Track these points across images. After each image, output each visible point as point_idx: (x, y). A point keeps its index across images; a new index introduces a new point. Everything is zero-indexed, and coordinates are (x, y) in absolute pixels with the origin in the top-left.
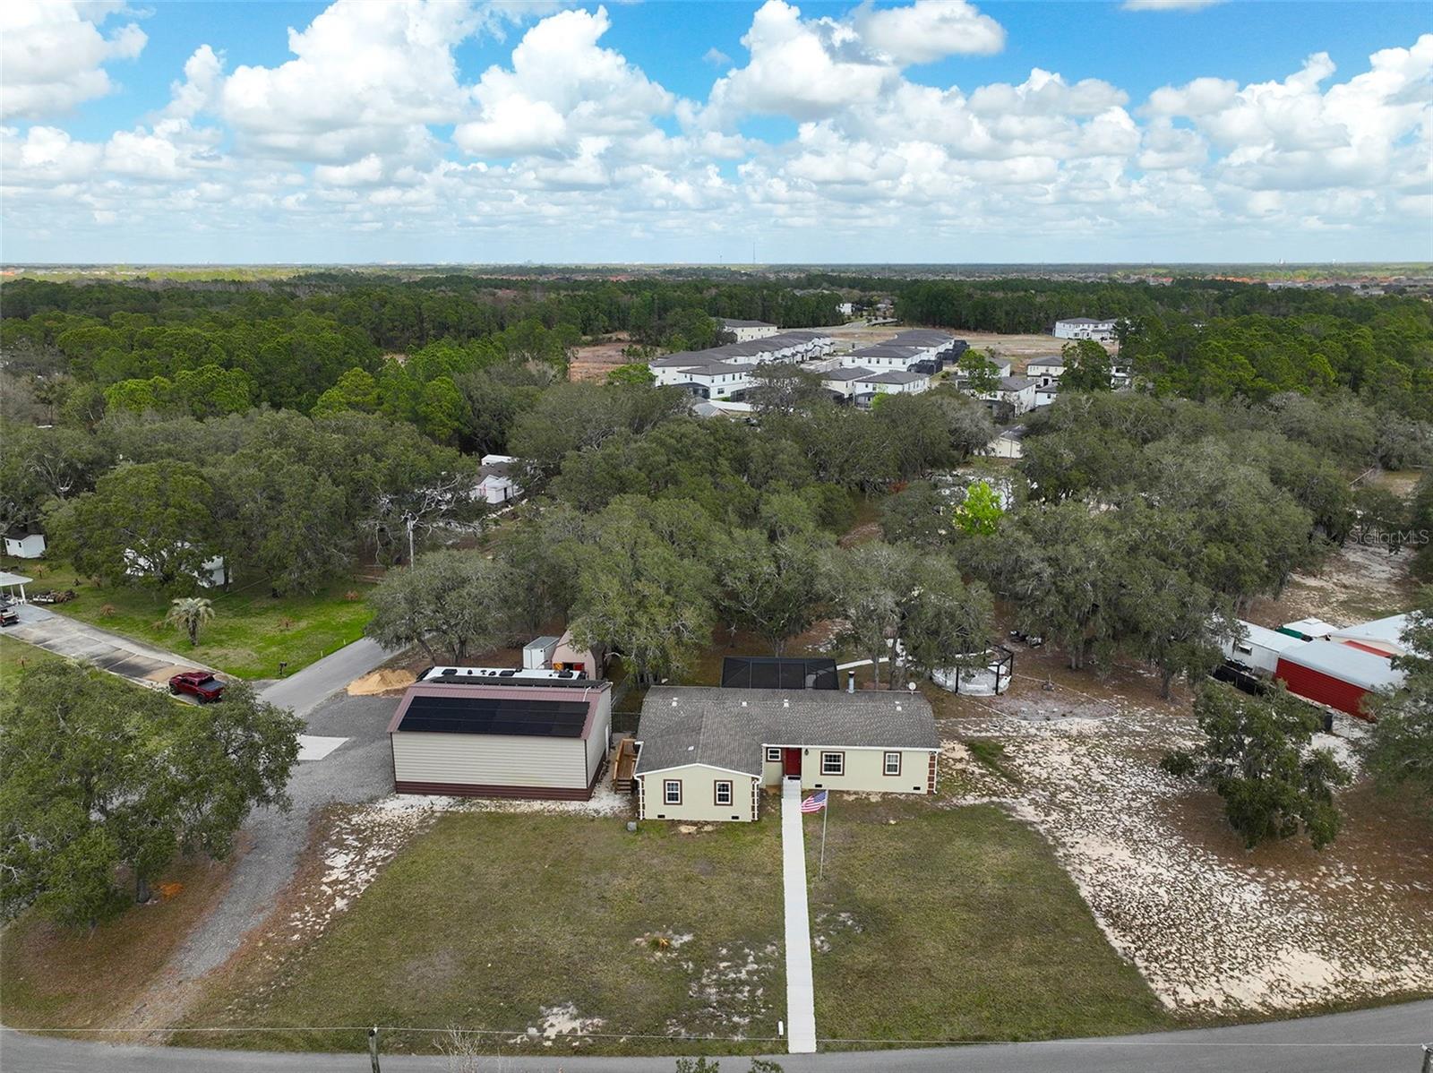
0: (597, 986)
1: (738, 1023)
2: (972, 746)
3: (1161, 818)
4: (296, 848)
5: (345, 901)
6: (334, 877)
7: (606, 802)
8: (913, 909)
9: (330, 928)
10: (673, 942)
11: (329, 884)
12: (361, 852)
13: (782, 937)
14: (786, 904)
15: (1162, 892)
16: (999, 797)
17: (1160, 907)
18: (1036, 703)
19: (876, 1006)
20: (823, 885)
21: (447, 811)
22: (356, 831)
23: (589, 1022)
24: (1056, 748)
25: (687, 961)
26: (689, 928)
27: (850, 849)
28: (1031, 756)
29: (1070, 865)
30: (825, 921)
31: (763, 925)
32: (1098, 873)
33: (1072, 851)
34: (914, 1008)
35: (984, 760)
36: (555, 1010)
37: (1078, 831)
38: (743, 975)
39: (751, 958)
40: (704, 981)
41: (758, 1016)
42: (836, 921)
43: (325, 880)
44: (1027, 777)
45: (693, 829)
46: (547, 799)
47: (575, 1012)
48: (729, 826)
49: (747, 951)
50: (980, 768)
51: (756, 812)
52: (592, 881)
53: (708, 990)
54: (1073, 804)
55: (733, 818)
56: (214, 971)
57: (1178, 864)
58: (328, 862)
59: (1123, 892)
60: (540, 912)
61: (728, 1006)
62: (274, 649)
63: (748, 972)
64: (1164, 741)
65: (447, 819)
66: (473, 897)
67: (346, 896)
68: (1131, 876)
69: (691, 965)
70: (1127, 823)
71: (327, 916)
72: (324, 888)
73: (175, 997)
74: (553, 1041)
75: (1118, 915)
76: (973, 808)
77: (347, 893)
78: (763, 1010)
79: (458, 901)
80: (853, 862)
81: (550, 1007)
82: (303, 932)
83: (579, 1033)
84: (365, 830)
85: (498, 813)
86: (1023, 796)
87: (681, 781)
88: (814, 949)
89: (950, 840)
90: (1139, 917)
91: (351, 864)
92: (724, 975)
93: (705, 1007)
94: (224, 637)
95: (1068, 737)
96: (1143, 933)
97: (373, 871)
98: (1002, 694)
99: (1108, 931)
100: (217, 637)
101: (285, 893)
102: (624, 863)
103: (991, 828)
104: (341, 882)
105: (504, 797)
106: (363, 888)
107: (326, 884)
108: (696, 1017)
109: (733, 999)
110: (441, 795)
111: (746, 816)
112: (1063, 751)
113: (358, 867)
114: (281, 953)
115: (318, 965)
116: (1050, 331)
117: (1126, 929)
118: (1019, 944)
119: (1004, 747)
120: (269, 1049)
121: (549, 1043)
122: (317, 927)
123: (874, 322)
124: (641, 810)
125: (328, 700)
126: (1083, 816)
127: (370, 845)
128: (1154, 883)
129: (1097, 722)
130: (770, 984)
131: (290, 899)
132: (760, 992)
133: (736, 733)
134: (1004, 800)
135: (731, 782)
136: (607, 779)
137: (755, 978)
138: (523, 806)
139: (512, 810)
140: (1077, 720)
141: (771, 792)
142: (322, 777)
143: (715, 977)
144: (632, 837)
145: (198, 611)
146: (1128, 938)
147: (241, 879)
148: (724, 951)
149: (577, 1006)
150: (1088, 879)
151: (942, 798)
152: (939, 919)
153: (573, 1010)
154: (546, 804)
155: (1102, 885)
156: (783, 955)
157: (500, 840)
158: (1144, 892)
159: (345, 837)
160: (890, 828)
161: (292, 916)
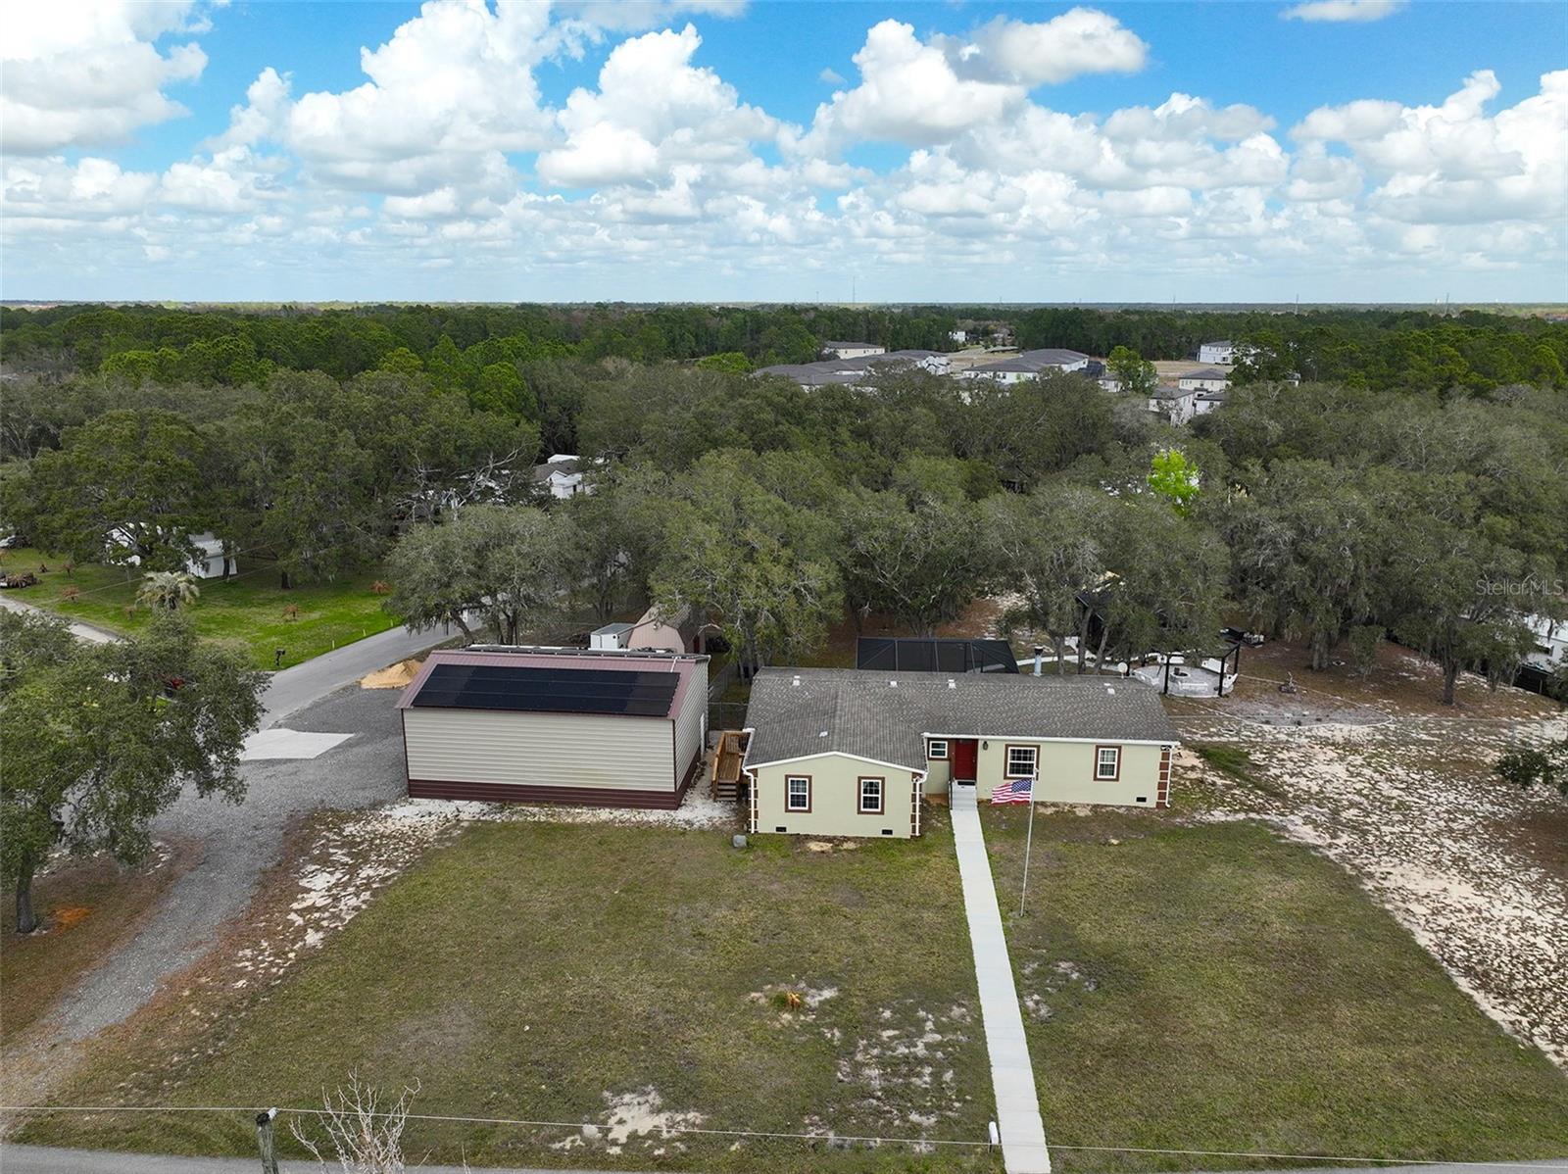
0: (692, 1062)
1: (920, 1125)
2: (1203, 751)
3: (1502, 845)
4: (260, 864)
5: (321, 935)
6: (309, 903)
7: (701, 811)
8: (1168, 958)
9: (293, 971)
10: (808, 999)
11: (300, 912)
12: (353, 870)
13: (974, 994)
14: (974, 947)
15: (1541, 941)
16: (1259, 813)
17: (1546, 964)
18: (1276, 706)
19: (1138, 1101)
20: (1026, 923)
21: (479, 820)
22: (349, 843)
23: (679, 1117)
24: (1321, 757)
25: (831, 1026)
26: (830, 979)
27: (1058, 875)
28: (1289, 765)
29: (1389, 902)
30: (1035, 972)
31: (943, 977)
32: (1433, 914)
33: (1386, 884)
34: (1199, 1106)
35: (1225, 768)
36: (627, 1098)
37: (1386, 858)
38: (920, 1050)
39: (929, 1025)
40: (859, 1057)
41: (950, 1113)
42: (1054, 974)
43: (295, 906)
44: (1291, 789)
45: (827, 847)
46: (619, 806)
47: (658, 1101)
48: (879, 843)
49: (922, 1014)
50: (1221, 778)
51: (918, 824)
52: (683, 912)
53: (867, 1072)
54: (1367, 824)
55: (884, 832)
56: (110, 1030)
57: (1551, 904)
58: (303, 883)
59: (1482, 941)
60: (606, 954)
61: (902, 1096)
62: (274, 639)
63: (927, 1046)
64: (1467, 751)
65: (477, 831)
66: (508, 931)
67: (323, 927)
68: (1487, 921)
69: (837, 1034)
70: (1455, 850)
71: (292, 955)
72: (293, 916)
73: (42, 1068)
74: (624, 1146)
75: (1486, 974)
76: (1225, 826)
77: (325, 923)
78: (957, 1105)
79: (486, 937)
80: (1065, 891)
81: (620, 1092)
82: (252, 977)
83: (665, 1135)
84: (362, 843)
85: (550, 824)
86: (1292, 813)
87: (810, 778)
88: (1025, 1013)
89: (1203, 866)
90: (1519, 977)
91: (336, 885)
92: (889, 1049)
93: (865, 1098)
94: (213, 626)
95: (1333, 744)
96: (1533, 1001)
97: (366, 895)
98: (1227, 696)
99: (1478, 996)
100: (204, 626)
101: (235, 922)
102: (730, 888)
103: (1259, 852)
104: (318, 909)
105: (559, 804)
106: (348, 918)
107: (296, 911)
108: (851, 1113)
109: (908, 1085)
110: (471, 799)
111: (903, 830)
112: (1331, 760)
113: (345, 890)
114: (214, 1006)
115: (267, 1025)
116: (1193, 355)
117: (1505, 994)
118: (1344, 1012)
119: (1248, 753)
120: (171, 1151)
121: (615, 1150)
122: (274, 970)
123: (992, 349)
124: (753, 819)
125: (334, 693)
126: (1387, 839)
127: (366, 861)
128: (1524, 930)
129: (1365, 729)
130: (964, 1063)
131: (239, 932)
132: (948, 1076)
133: (885, 719)
134: (1267, 817)
135: (883, 779)
136: (704, 783)
137: (939, 1055)
138: (585, 815)
139: (570, 820)
140: (1338, 725)
141: (934, 802)
142: (311, 777)
143: (875, 1052)
144: (739, 855)
145: (177, 587)
146: (1512, 1007)
147: (174, 903)
148: (887, 1014)
149: (661, 1092)
150: (1422, 922)
151: (1179, 813)
152: (1212, 973)
153: (655, 1098)
154: (617, 813)
155: (1446, 930)
156: (979, 1021)
157: (552, 857)
158: (1514, 943)
159: (331, 851)
160: (1111, 849)
161: (240, 954)
